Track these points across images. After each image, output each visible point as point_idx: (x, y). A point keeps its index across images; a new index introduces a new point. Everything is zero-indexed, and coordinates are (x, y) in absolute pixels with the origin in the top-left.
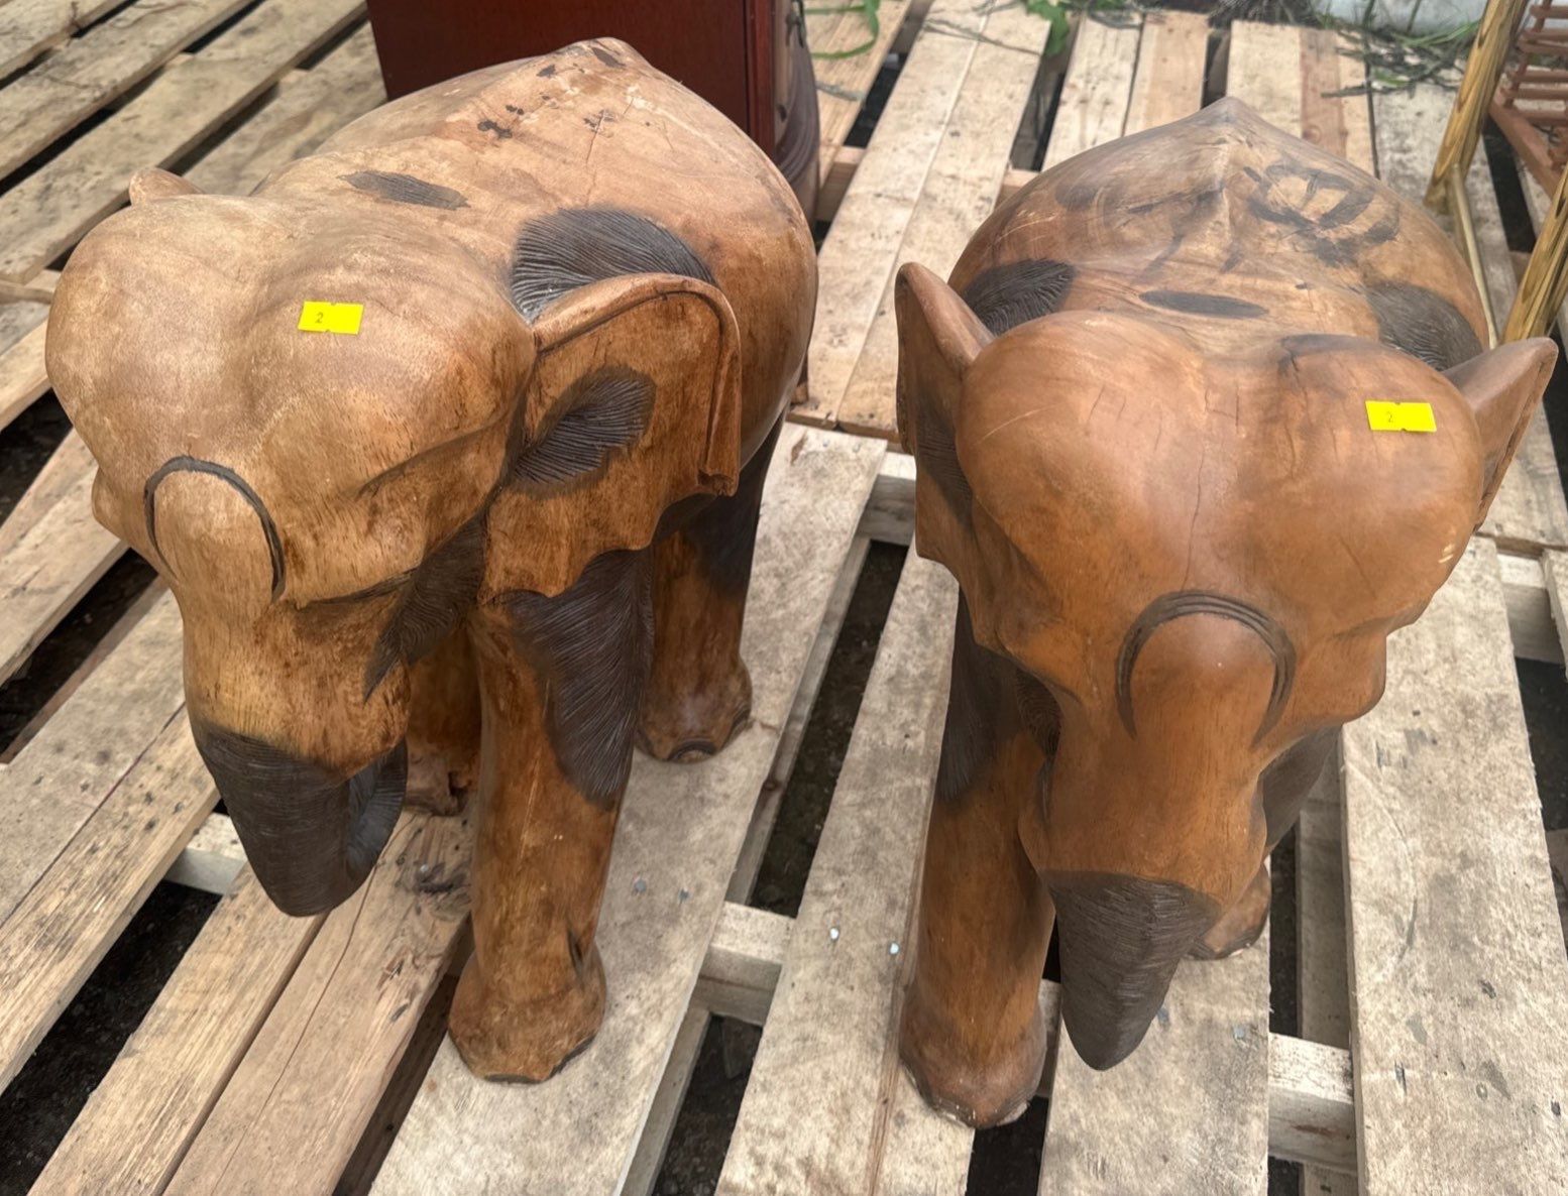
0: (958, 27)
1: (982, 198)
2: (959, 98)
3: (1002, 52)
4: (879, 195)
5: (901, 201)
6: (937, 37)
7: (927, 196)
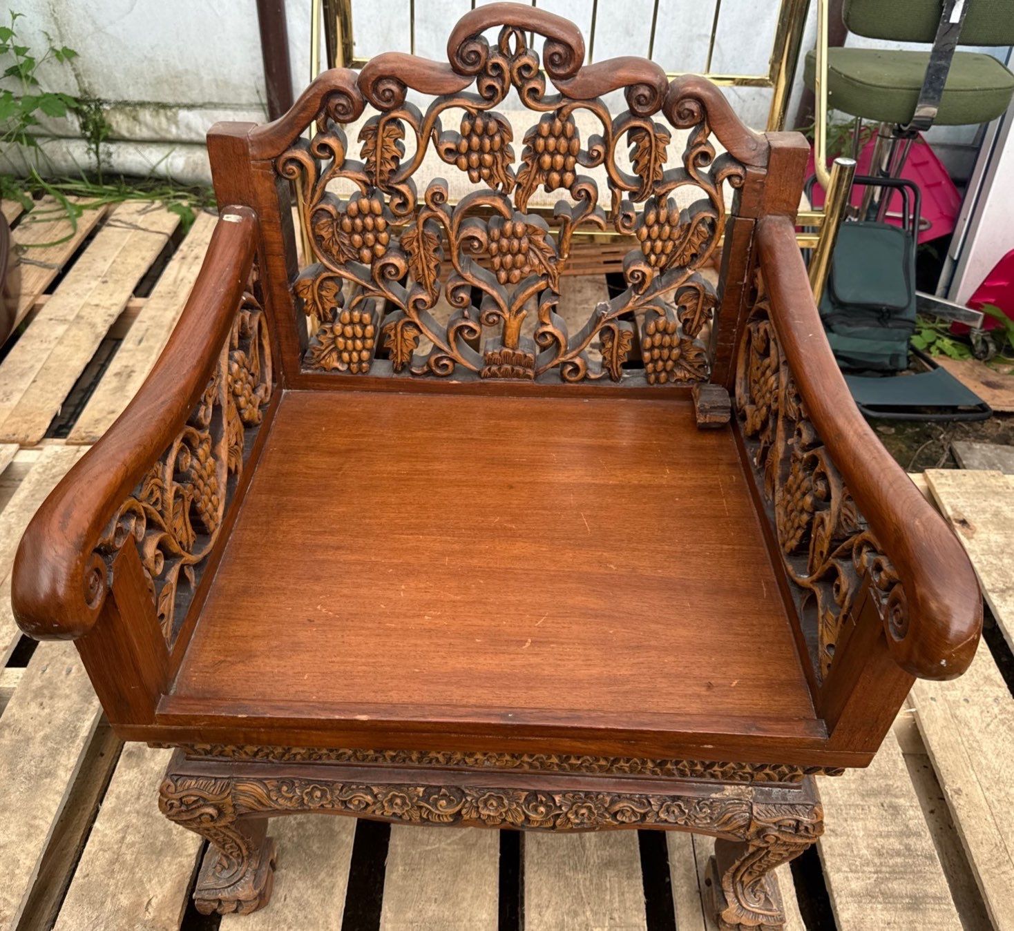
0: (125, 223)
1: (110, 315)
2: (114, 262)
3: (146, 234)
4: (51, 319)
5: (64, 321)
6: (112, 229)
7: (79, 317)
